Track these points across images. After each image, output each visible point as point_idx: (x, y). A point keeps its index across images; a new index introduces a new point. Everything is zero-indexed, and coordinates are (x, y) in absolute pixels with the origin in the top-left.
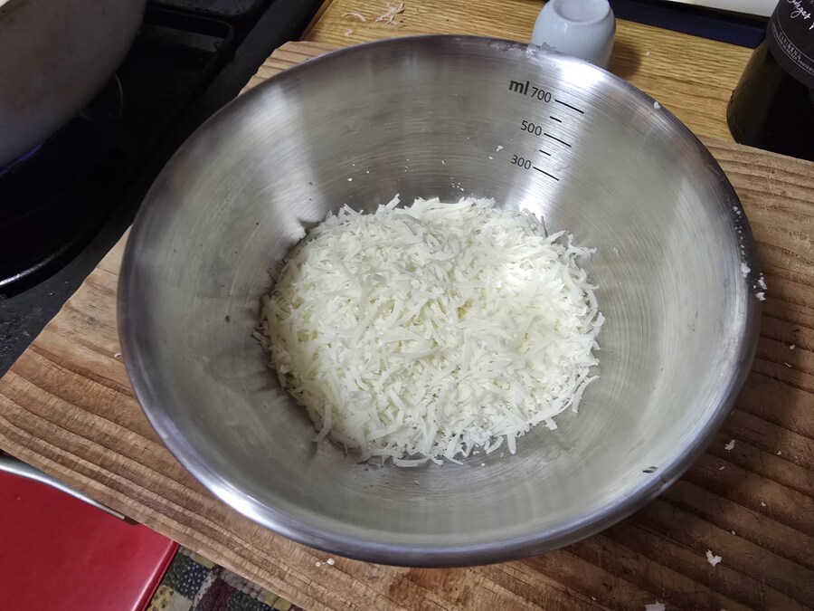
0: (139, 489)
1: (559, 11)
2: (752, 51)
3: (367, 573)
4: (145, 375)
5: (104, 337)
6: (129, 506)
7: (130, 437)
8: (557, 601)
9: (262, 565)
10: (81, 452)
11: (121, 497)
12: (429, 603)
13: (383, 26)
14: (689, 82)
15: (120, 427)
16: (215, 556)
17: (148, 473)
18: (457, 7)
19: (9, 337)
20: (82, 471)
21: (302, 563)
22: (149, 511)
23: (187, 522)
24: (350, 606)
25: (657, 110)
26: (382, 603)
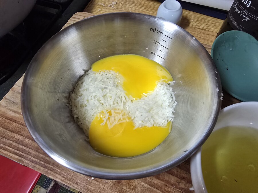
0: (30, 157)
1: (165, 6)
2: (223, 21)
3: (104, 182)
4: (29, 118)
5: (17, 108)
6: (26, 162)
7: (27, 140)
8: (163, 188)
9: (71, 180)
10: (10, 145)
11: (24, 160)
12: (124, 190)
13: (110, 8)
14: (204, 30)
15: (23, 137)
16: (55, 178)
17: (33, 152)
18: (134, 3)
20: (10, 152)
21: (84, 179)
22: (33, 164)
23: (46, 167)
24: (99, 192)
25: (194, 40)
26: (109, 191)
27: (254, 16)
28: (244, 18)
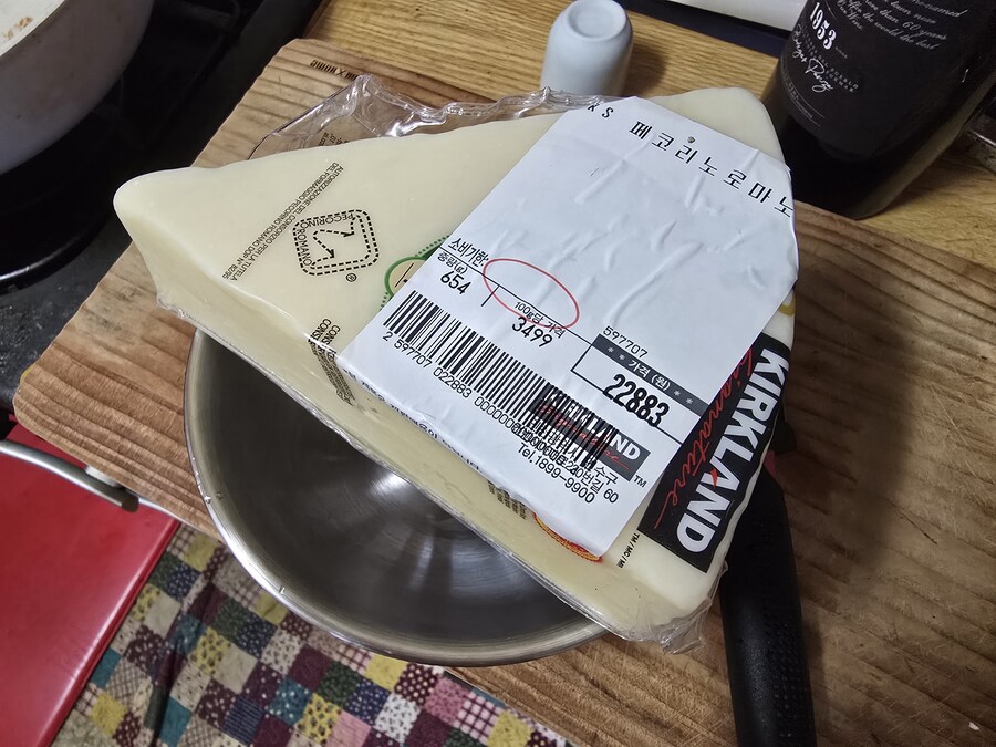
0: (152, 473)
1: (574, 25)
5: (118, 339)
7: (143, 430)
15: (133, 420)
19: (22, 328)
27: (845, 80)
28: (818, 82)
